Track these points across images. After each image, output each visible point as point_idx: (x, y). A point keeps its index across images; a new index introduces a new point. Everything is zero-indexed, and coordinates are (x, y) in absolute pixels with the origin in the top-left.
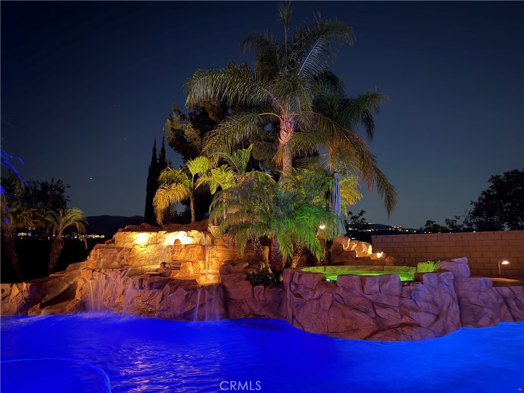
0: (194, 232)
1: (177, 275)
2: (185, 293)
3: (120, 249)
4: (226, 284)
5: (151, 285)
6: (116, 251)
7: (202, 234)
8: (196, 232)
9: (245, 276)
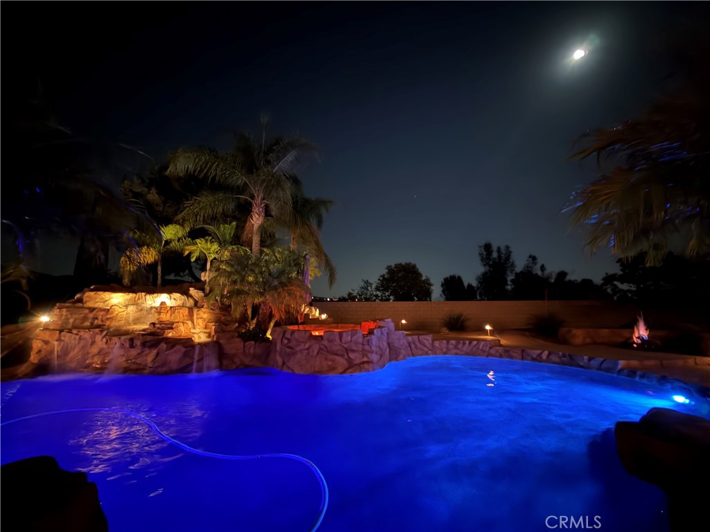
0: (177, 295)
1: (170, 334)
2: (184, 350)
3: (92, 310)
4: (222, 341)
5: (144, 344)
6: (87, 311)
7: (184, 297)
8: (178, 295)
9: (237, 334)
